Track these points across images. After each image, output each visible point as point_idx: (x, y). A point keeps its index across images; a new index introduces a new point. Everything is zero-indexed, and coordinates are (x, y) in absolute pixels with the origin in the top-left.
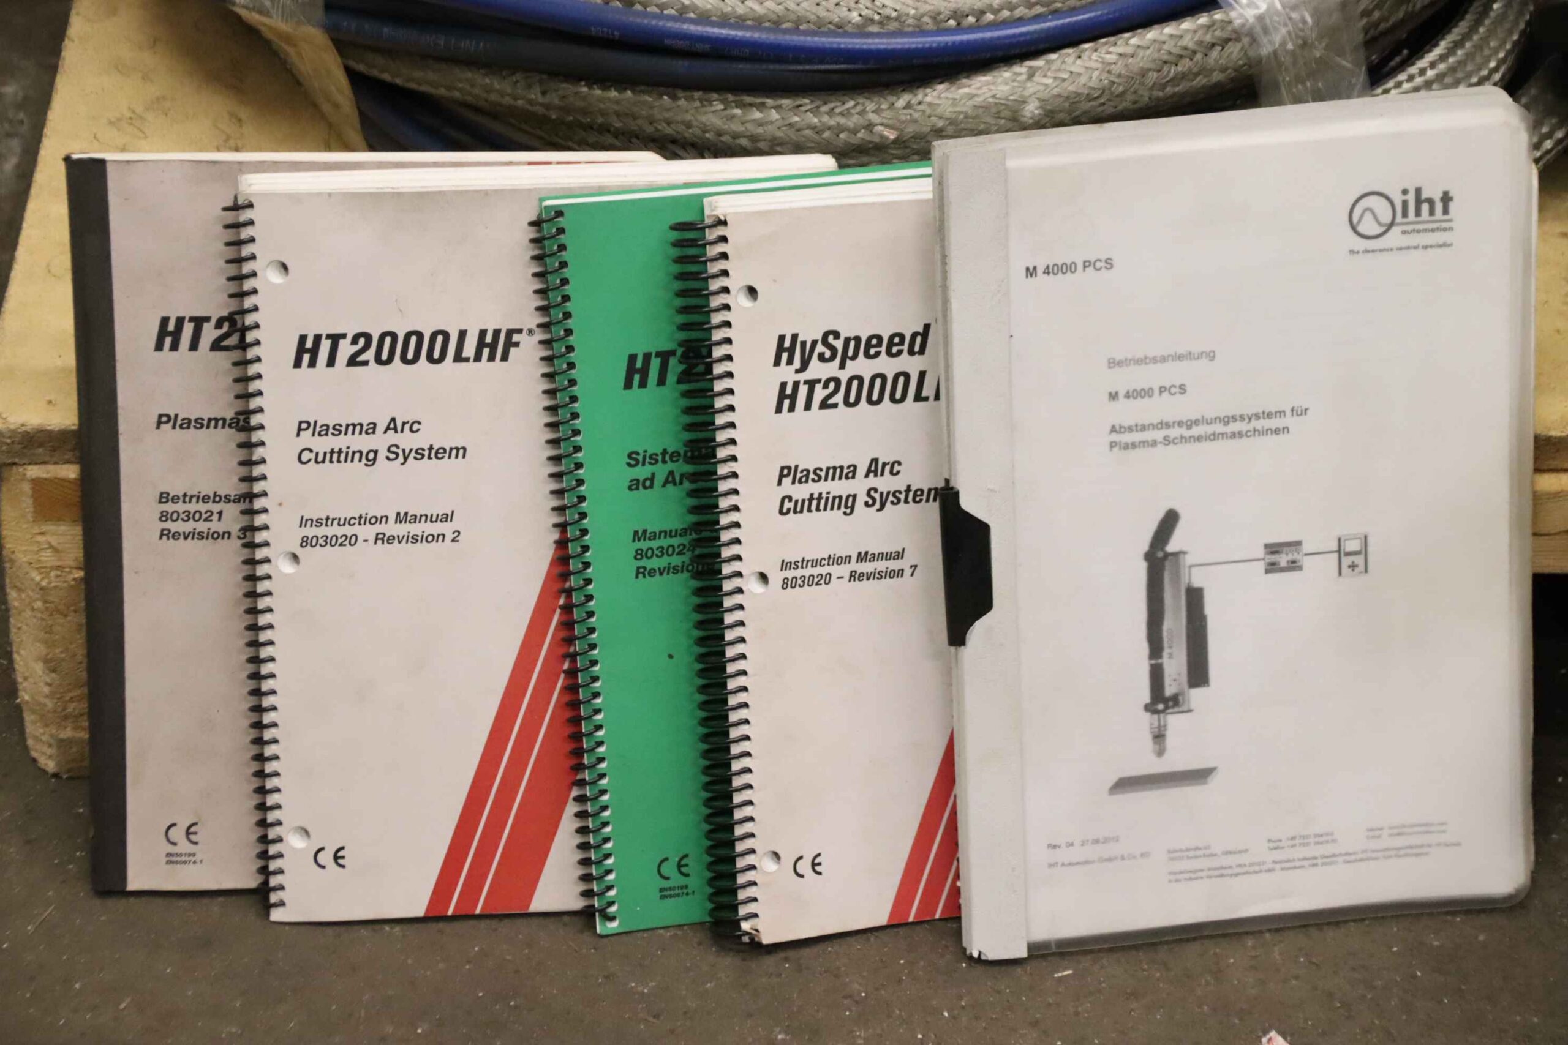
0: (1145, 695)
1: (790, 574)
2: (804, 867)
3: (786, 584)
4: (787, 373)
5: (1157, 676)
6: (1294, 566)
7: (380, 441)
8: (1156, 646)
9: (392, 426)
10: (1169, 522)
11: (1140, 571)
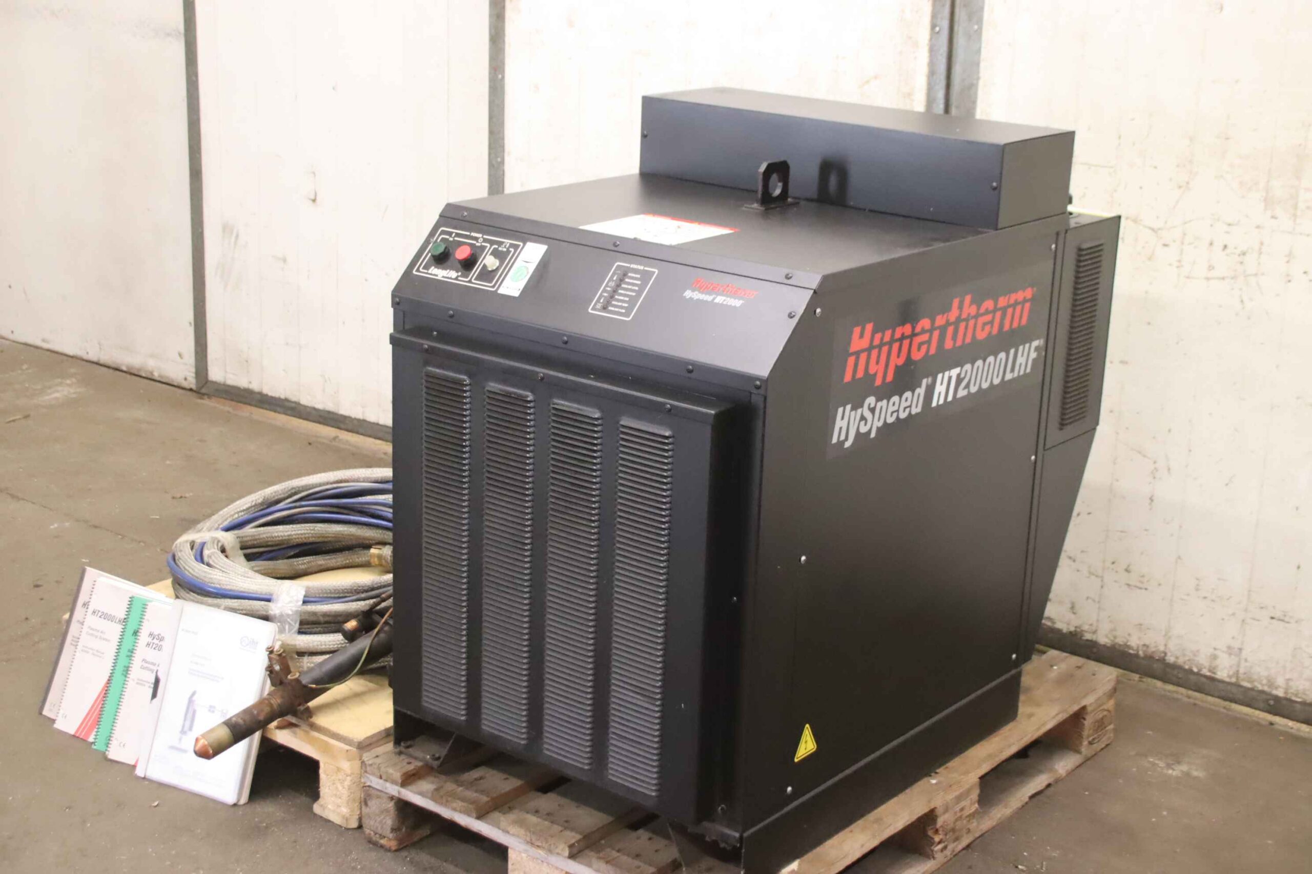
0: (180, 729)
1: (139, 681)
2: (122, 745)
3: (137, 683)
4: (150, 640)
5: (183, 727)
6: (213, 712)
7: (99, 634)
8: (185, 720)
9: (102, 632)
10: (194, 694)
11: (186, 702)
